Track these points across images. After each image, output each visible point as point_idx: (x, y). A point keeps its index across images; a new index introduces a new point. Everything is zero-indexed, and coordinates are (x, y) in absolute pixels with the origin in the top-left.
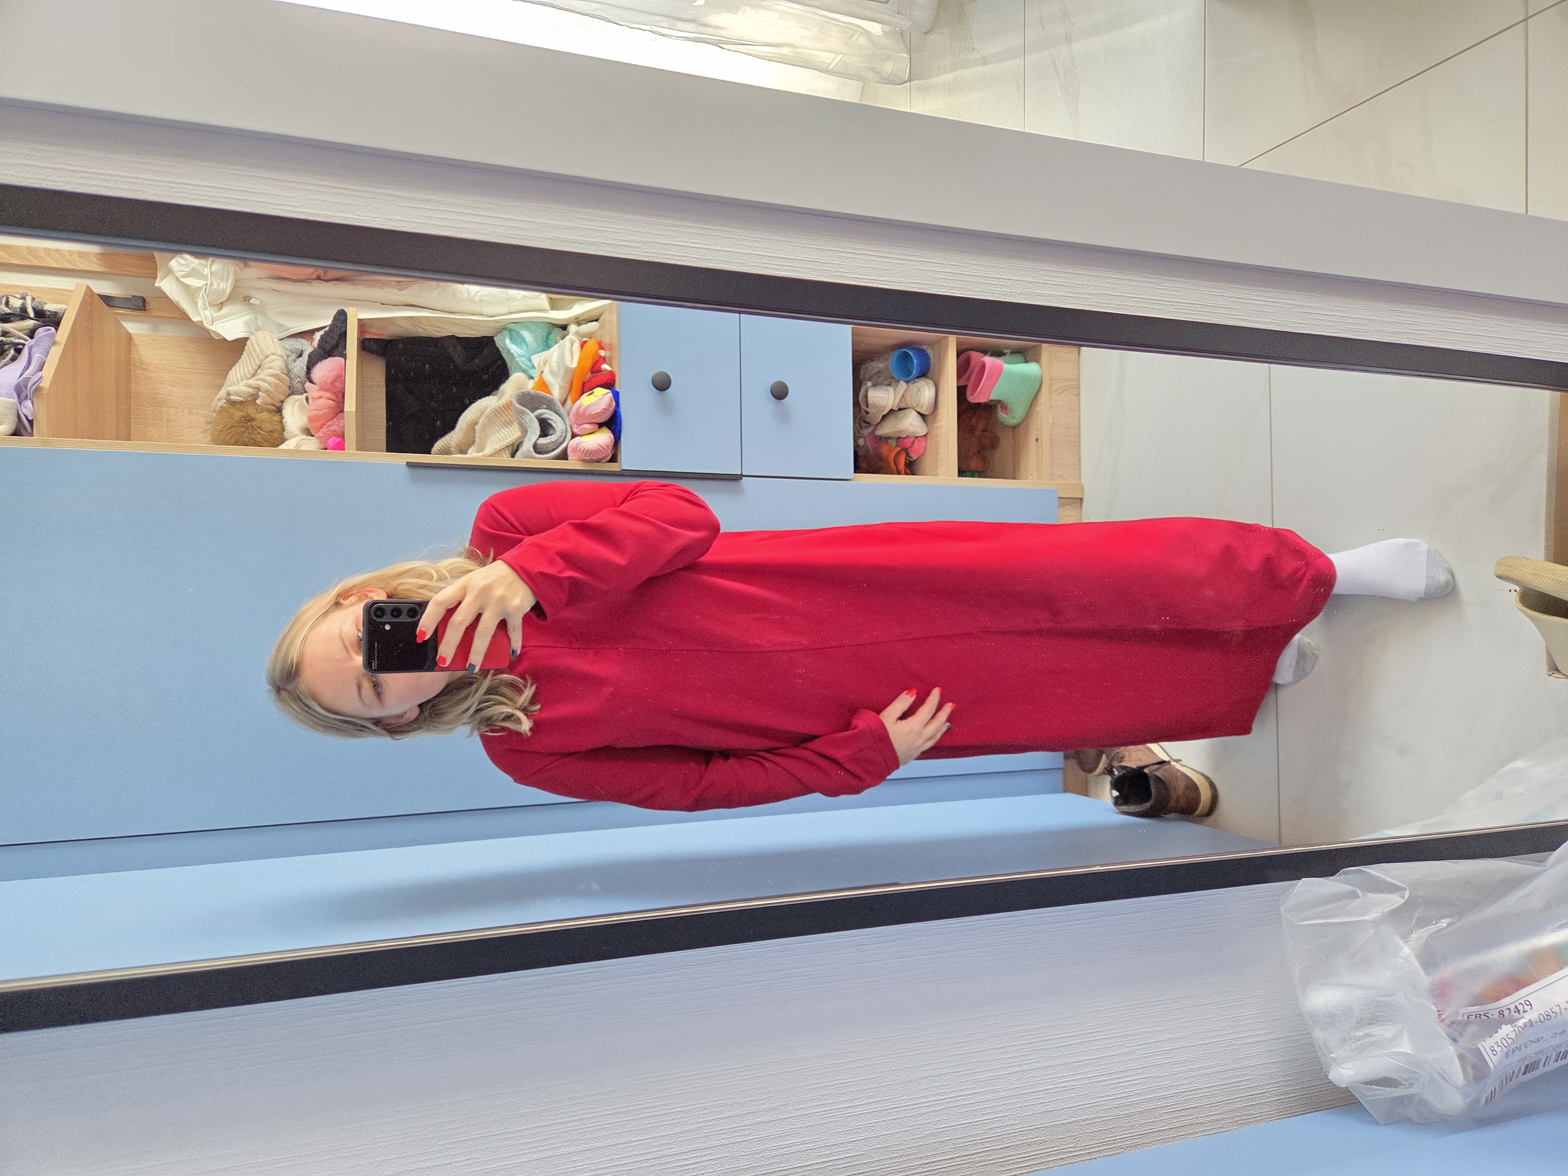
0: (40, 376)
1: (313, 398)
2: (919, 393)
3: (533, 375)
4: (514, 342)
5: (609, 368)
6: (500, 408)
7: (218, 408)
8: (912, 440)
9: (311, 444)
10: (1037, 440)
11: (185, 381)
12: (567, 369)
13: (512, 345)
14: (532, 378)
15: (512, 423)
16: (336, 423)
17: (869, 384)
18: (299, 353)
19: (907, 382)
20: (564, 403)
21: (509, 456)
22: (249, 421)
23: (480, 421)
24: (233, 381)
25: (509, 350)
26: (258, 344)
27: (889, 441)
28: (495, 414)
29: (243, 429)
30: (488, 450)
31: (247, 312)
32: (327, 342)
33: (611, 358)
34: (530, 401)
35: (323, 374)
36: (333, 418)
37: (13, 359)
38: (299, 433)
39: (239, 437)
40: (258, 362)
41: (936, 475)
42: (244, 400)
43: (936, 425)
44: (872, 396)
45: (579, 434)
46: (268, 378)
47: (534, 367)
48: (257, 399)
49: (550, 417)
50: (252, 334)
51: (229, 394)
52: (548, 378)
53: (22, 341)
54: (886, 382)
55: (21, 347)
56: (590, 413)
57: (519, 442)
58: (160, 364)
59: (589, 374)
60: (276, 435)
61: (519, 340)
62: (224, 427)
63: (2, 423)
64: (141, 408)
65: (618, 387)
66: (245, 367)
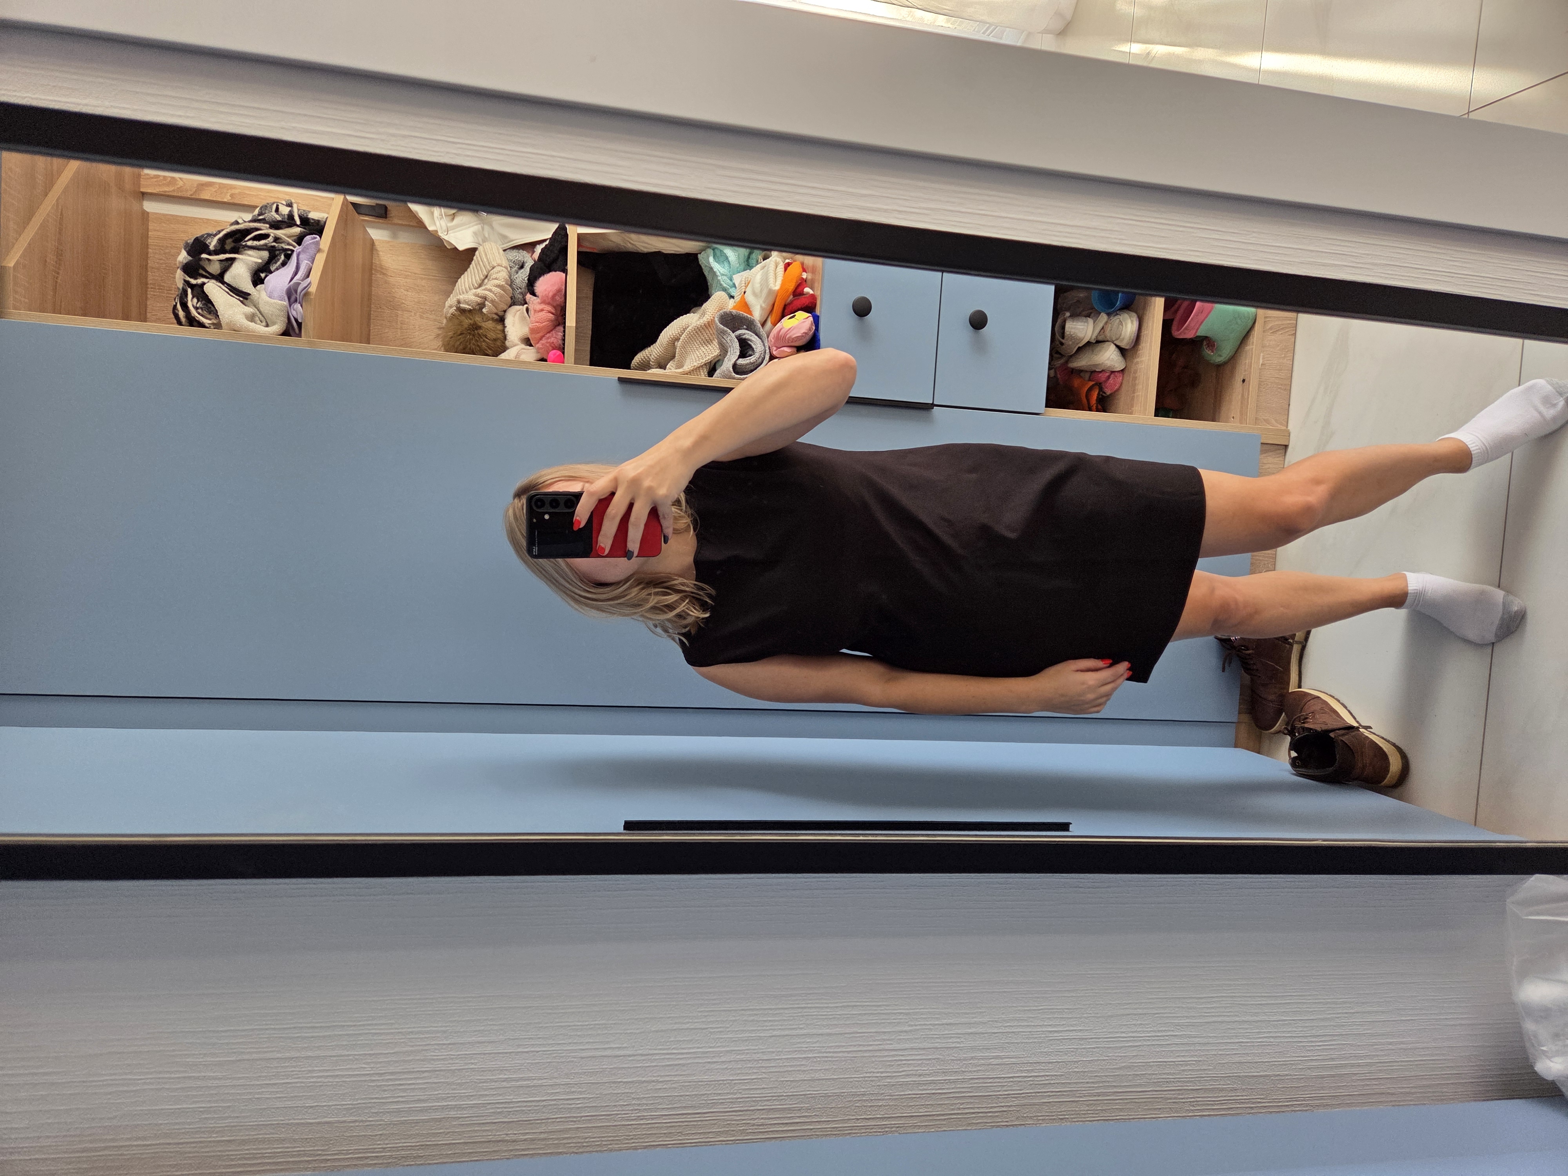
0: (309, 282)
1: (535, 311)
2: (1121, 326)
3: (733, 294)
4: (717, 260)
5: (811, 292)
6: (701, 326)
7: (449, 315)
8: (1108, 374)
9: (529, 354)
10: (1244, 381)
11: (418, 286)
12: (770, 291)
13: (716, 263)
14: (733, 297)
15: (711, 341)
16: (554, 335)
17: (1068, 314)
18: (521, 264)
19: (1109, 314)
20: (763, 324)
21: (704, 374)
22: (477, 329)
23: (681, 338)
24: (462, 289)
25: (711, 268)
26: (486, 255)
27: (1082, 374)
28: (696, 332)
29: (471, 337)
30: (687, 367)
31: (474, 223)
32: (547, 255)
33: (813, 281)
34: (732, 321)
35: (545, 288)
36: (552, 331)
37: (284, 264)
38: (519, 343)
39: (468, 344)
40: (486, 274)
41: (1131, 413)
42: (472, 308)
43: (1135, 360)
44: (1069, 327)
45: (778, 356)
46: (494, 289)
47: (734, 286)
48: (483, 308)
49: (750, 338)
50: (481, 245)
51: (459, 302)
52: (750, 298)
53: (291, 248)
54: (1084, 313)
55: (289, 252)
56: (790, 337)
57: (718, 361)
58: (397, 269)
59: (792, 297)
60: (499, 343)
61: (722, 259)
62: (454, 334)
63: (274, 324)
64: (379, 310)
65: (818, 312)
66: (473, 277)
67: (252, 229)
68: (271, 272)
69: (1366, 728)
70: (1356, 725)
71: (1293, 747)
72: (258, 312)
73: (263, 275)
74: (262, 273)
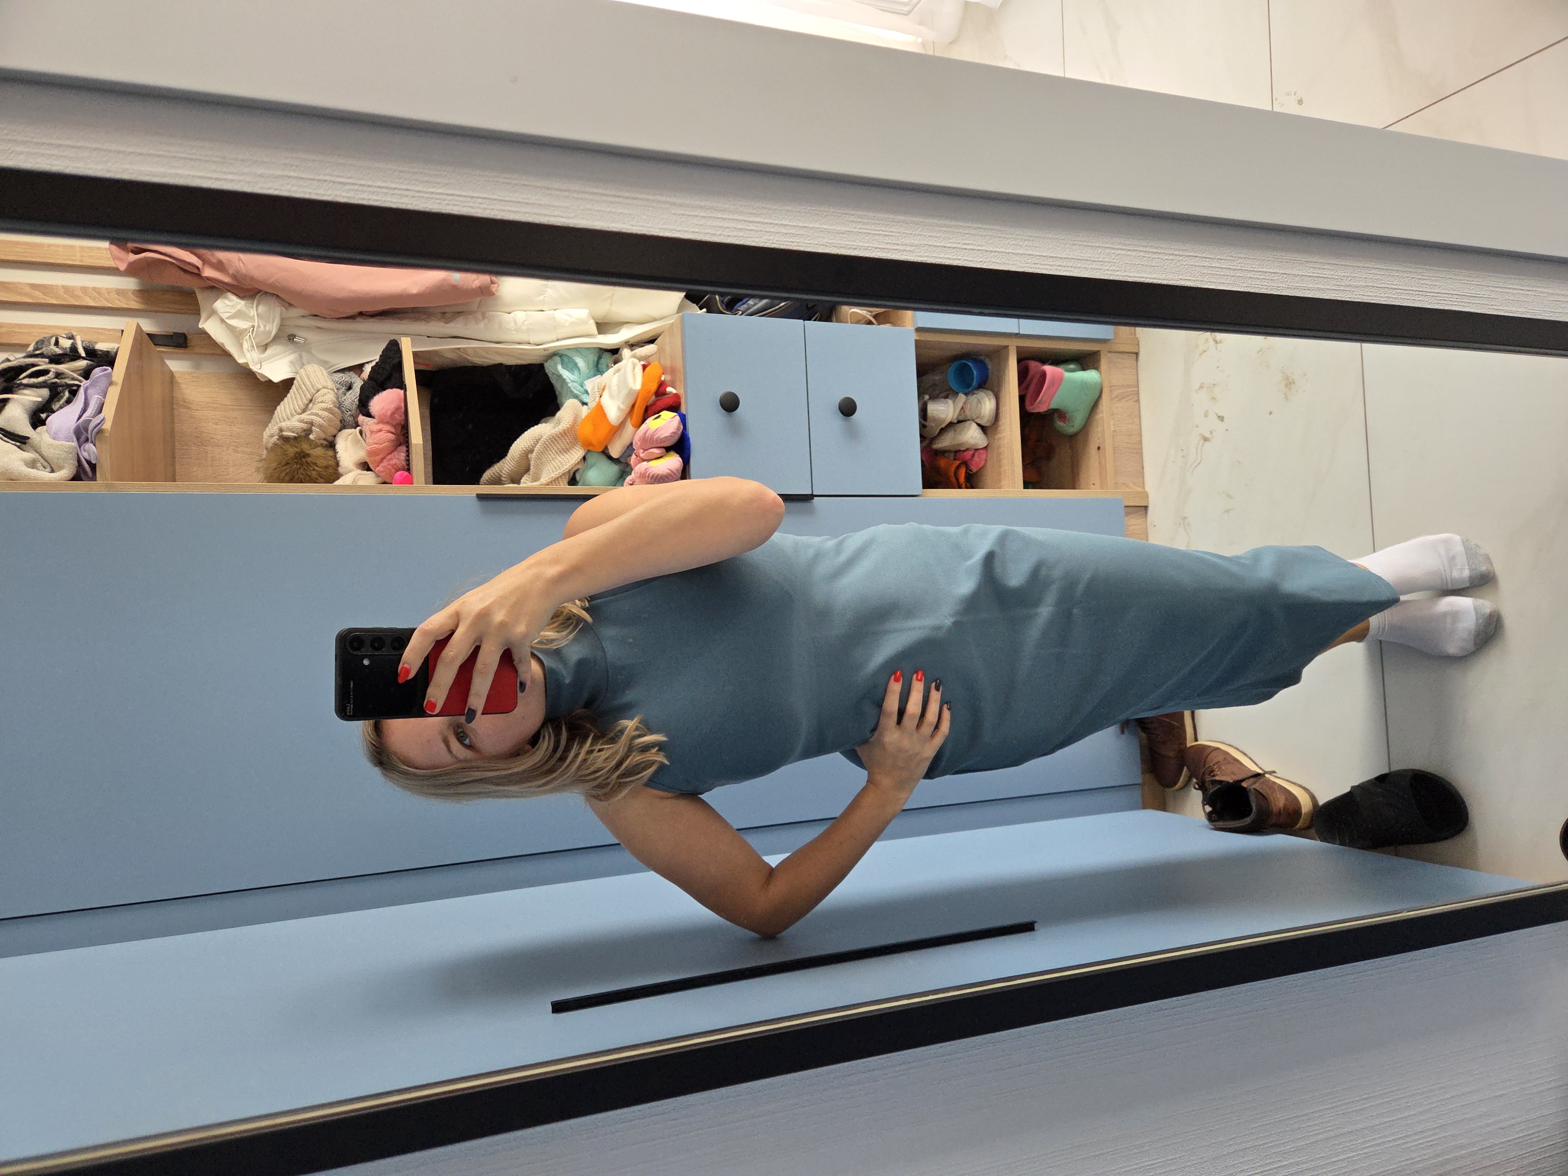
0: (102, 418)
1: (372, 432)
2: (979, 405)
3: (585, 400)
4: (565, 367)
5: (674, 391)
6: (557, 435)
7: (270, 445)
8: (971, 453)
9: (367, 479)
10: (1099, 448)
11: (229, 419)
12: (629, 392)
13: (564, 370)
14: (586, 404)
15: (568, 450)
16: (396, 456)
17: (930, 396)
18: (348, 385)
19: (966, 394)
21: (566, 484)
22: (304, 457)
23: (536, 449)
24: (283, 417)
25: (560, 376)
26: (309, 378)
27: (946, 455)
28: (551, 442)
29: (298, 466)
30: (544, 479)
32: (379, 373)
33: (675, 381)
35: (381, 406)
36: (393, 451)
37: (69, 402)
38: (355, 468)
39: (295, 473)
40: (309, 397)
41: (1000, 488)
42: (297, 436)
43: (997, 437)
44: (933, 409)
45: (646, 458)
46: (321, 412)
47: (587, 392)
48: (310, 434)
50: (299, 374)
51: (281, 430)
52: (606, 404)
53: (77, 382)
54: (942, 395)
55: (75, 388)
56: (658, 437)
57: (577, 470)
58: (203, 402)
59: (654, 397)
60: (331, 471)
61: (571, 365)
62: (277, 465)
63: (61, 468)
64: (185, 448)
65: (683, 410)
66: (295, 402)
67: (29, 365)
68: (53, 412)
69: (1271, 773)
70: (1260, 771)
71: (1207, 801)
72: (40, 458)
73: (43, 416)
74: (43, 413)
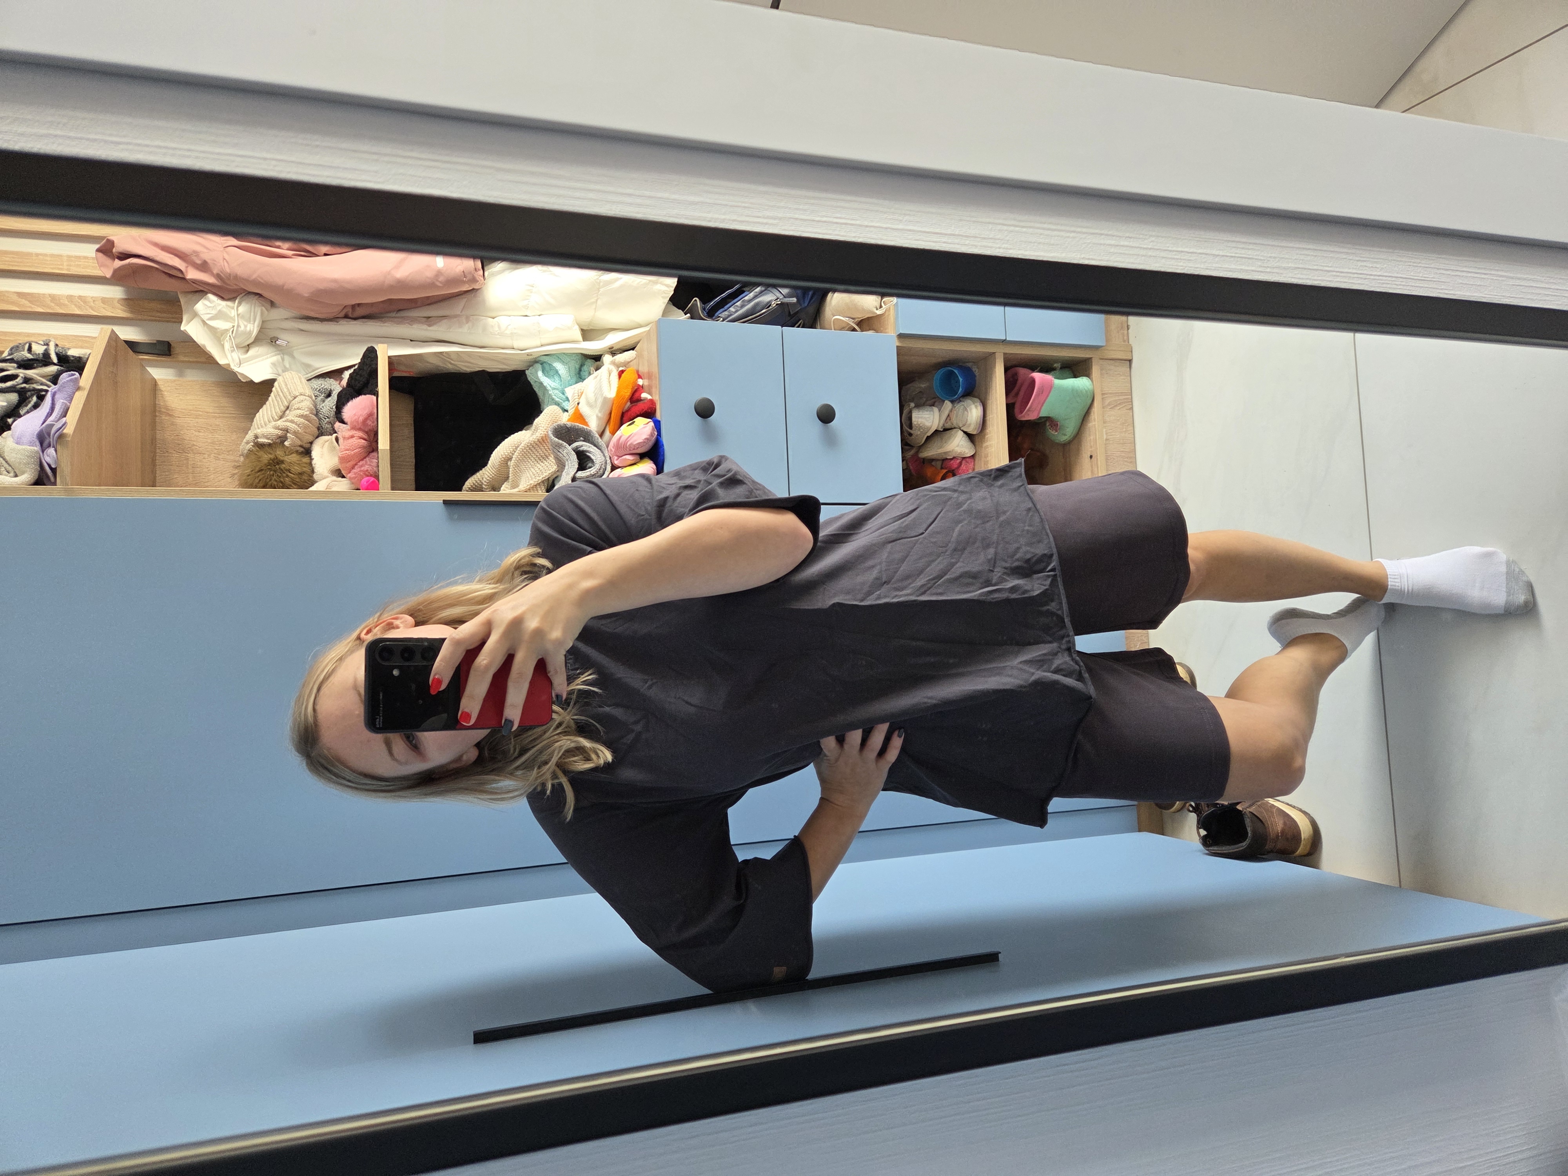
0: (63, 422)
1: (344, 438)
2: (966, 412)
3: (566, 408)
4: (547, 374)
5: (649, 397)
6: (534, 442)
7: (246, 451)
8: (958, 461)
9: (342, 485)
10: (1091, 456)
11: (211, 426)
12: (606, 400)
13: (545, 377)
14: (567, 411)
15: (547, 457)
16: (369, 463)
17: (912, 405)
18: (327, 392)
19: (953, 402)
22: (278, 464)
23: (514, 456)
24: (261, 423)
25: (541, 383)
26: (286, 385)
27: (934, 462)
28: (530, 449)
29: (272, 473)
30: (523, 485)
31: (272, 354)
32: (356, 380)
33: (650, 387)
34: (566, 434)
35: (354, 413)
36: (365, 458)
37: (36, 406)
38: (330, 475)
39: (268, 480)
40: (286, 404)
42: (271, 442)
43: (985, 445)
44: (916, 417)
45: (620, 465)
47: (568, 399)
48: (285, 441)
49: (588, 449)
50: (280, 375)
51: (256, 437)
52: (584, 409)
53: (45, 388)
54: (930, 403)
55: (43, 393)
56: (631, 444)
57: (556, 477)
58: (185, 409)
59: (629, 403)
60: (305, 477)
61: (552, 373)
62: (252, 471)
63: (23, 473)
64: (167, 454)
65: (658, 416)
66: (273, 409)
68: (20, 416)
71: (1201, 824)
72: (4, 462)
73: (10, 420)
74: (10, 418)
